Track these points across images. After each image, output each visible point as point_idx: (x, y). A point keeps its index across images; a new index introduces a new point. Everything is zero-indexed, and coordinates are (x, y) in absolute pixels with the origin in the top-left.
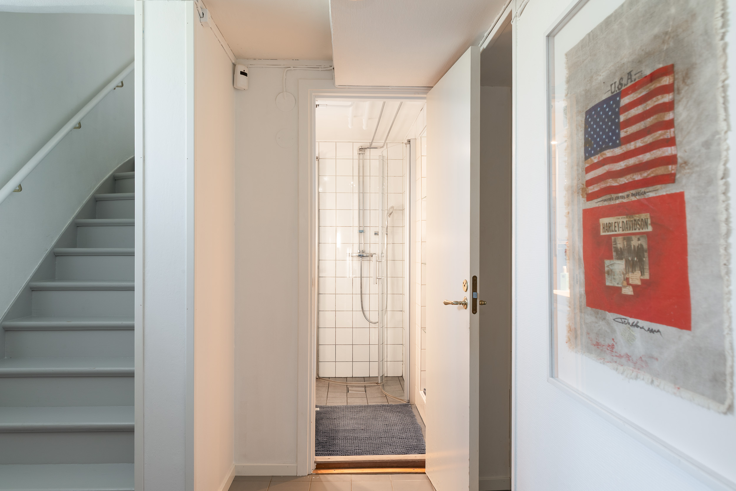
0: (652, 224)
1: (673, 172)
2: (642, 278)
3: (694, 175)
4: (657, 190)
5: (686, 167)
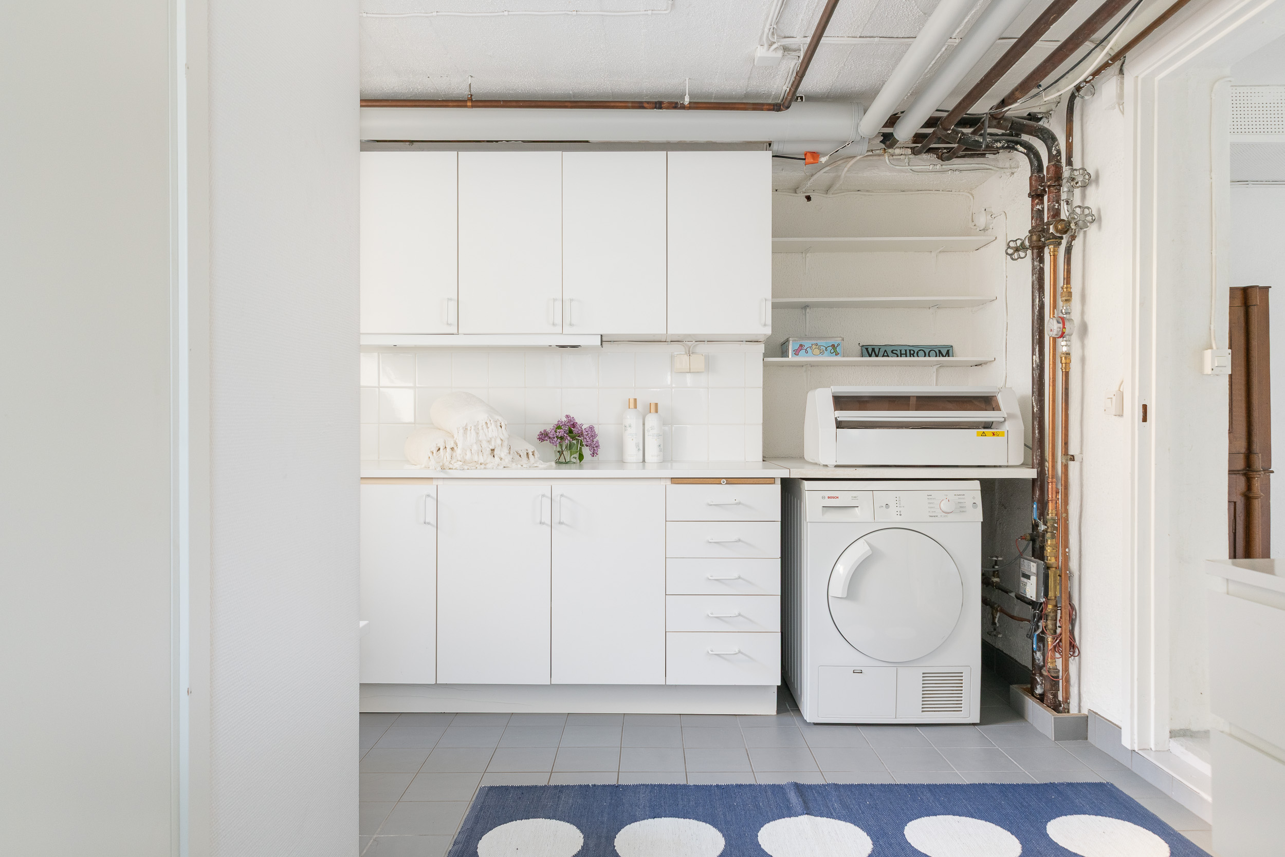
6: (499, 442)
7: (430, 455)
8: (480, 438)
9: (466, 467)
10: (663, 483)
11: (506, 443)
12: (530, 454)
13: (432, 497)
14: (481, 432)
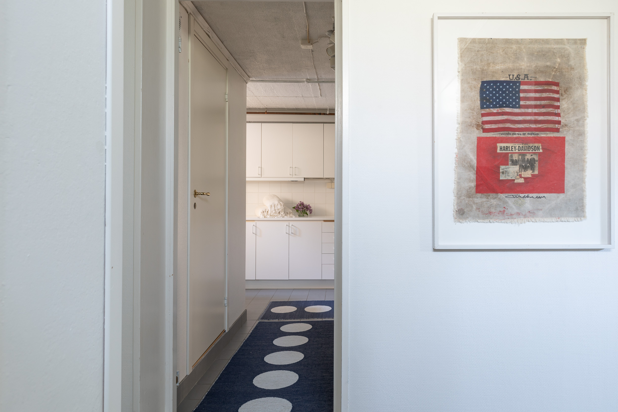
0: (542, 149)
1: (558, 128)
2: (532, 173)
3: (571, 131)
4: (547, 134)
5: (566, 127)
6: (281, 210)
7: (261, 213)
8: (276, 209)
9: (271, 217)
10: (321, 222)
11: (283, 210)
12: (291, 213)
13: (255, 226)
14: (276, 207)
